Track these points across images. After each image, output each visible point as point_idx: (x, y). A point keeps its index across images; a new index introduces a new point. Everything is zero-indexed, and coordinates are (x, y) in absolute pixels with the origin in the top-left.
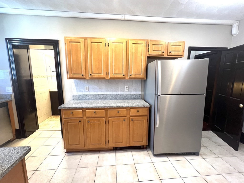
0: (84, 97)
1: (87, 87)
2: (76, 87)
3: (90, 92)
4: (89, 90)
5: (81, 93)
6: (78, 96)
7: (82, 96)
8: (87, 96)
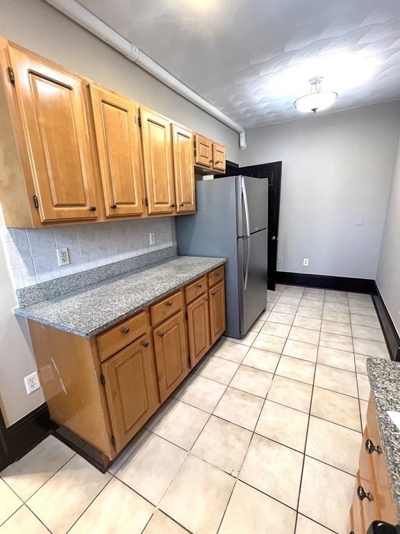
0: (62, 286)
1: (65, 250)
2: (23, 257)
3: (74, 264)
4: (72, 259)
5: (47, 277)
6: (39, 287)
7: (56, 285)
8: (71, 280)
